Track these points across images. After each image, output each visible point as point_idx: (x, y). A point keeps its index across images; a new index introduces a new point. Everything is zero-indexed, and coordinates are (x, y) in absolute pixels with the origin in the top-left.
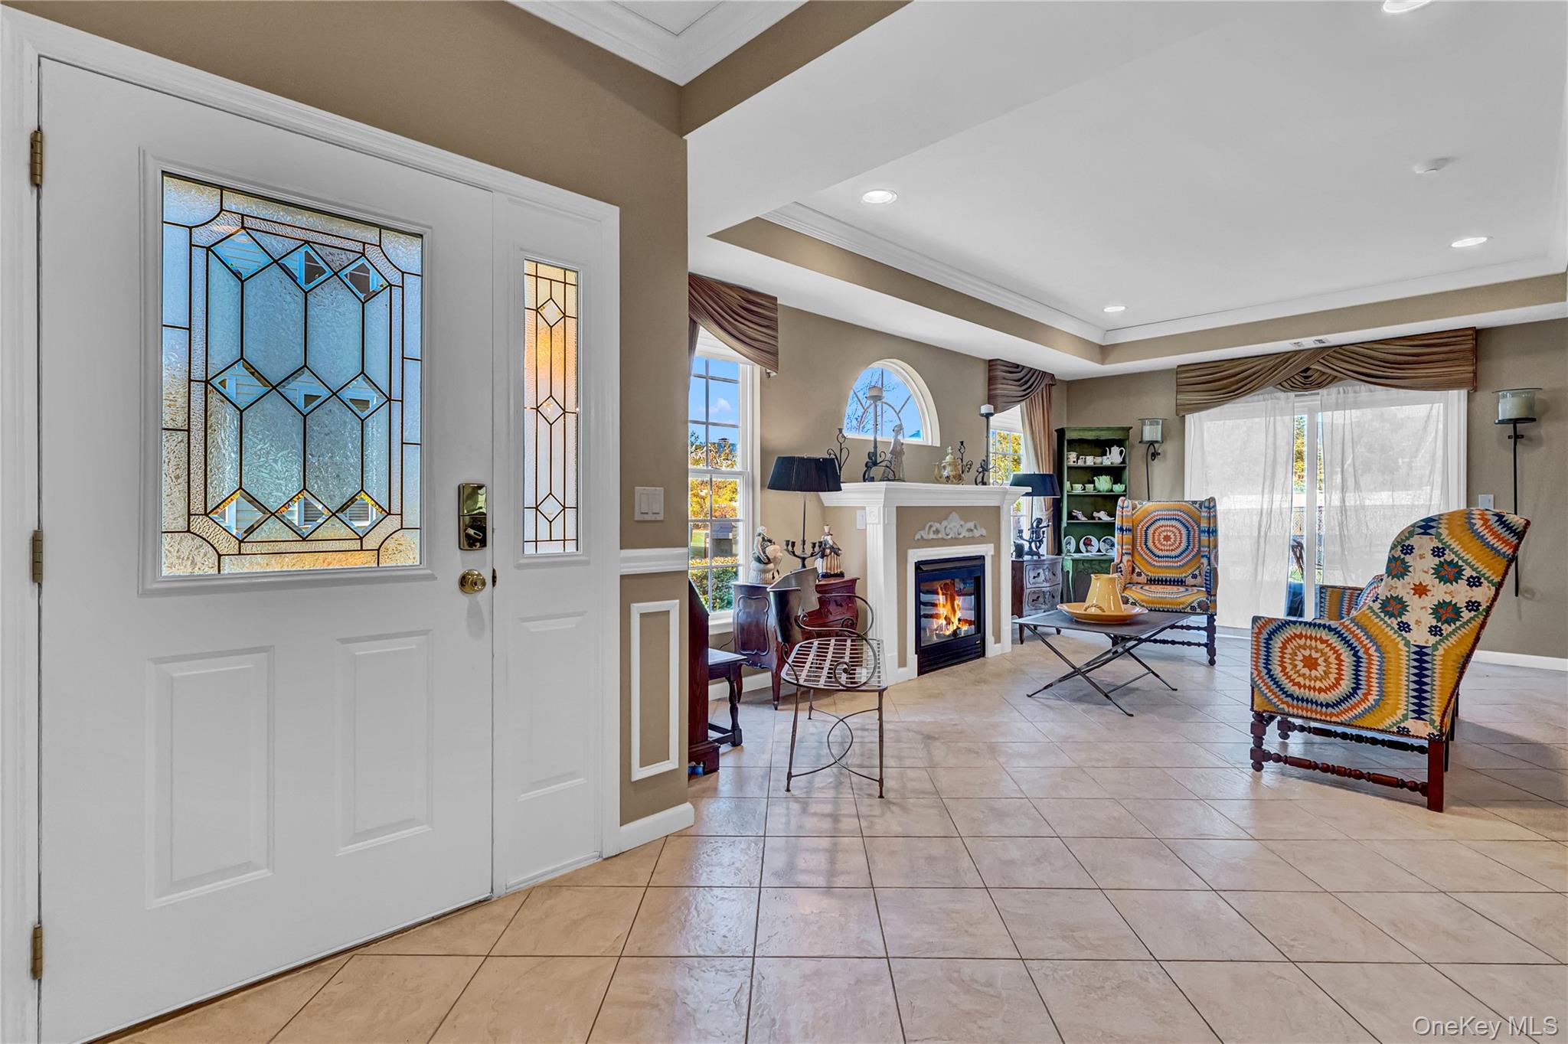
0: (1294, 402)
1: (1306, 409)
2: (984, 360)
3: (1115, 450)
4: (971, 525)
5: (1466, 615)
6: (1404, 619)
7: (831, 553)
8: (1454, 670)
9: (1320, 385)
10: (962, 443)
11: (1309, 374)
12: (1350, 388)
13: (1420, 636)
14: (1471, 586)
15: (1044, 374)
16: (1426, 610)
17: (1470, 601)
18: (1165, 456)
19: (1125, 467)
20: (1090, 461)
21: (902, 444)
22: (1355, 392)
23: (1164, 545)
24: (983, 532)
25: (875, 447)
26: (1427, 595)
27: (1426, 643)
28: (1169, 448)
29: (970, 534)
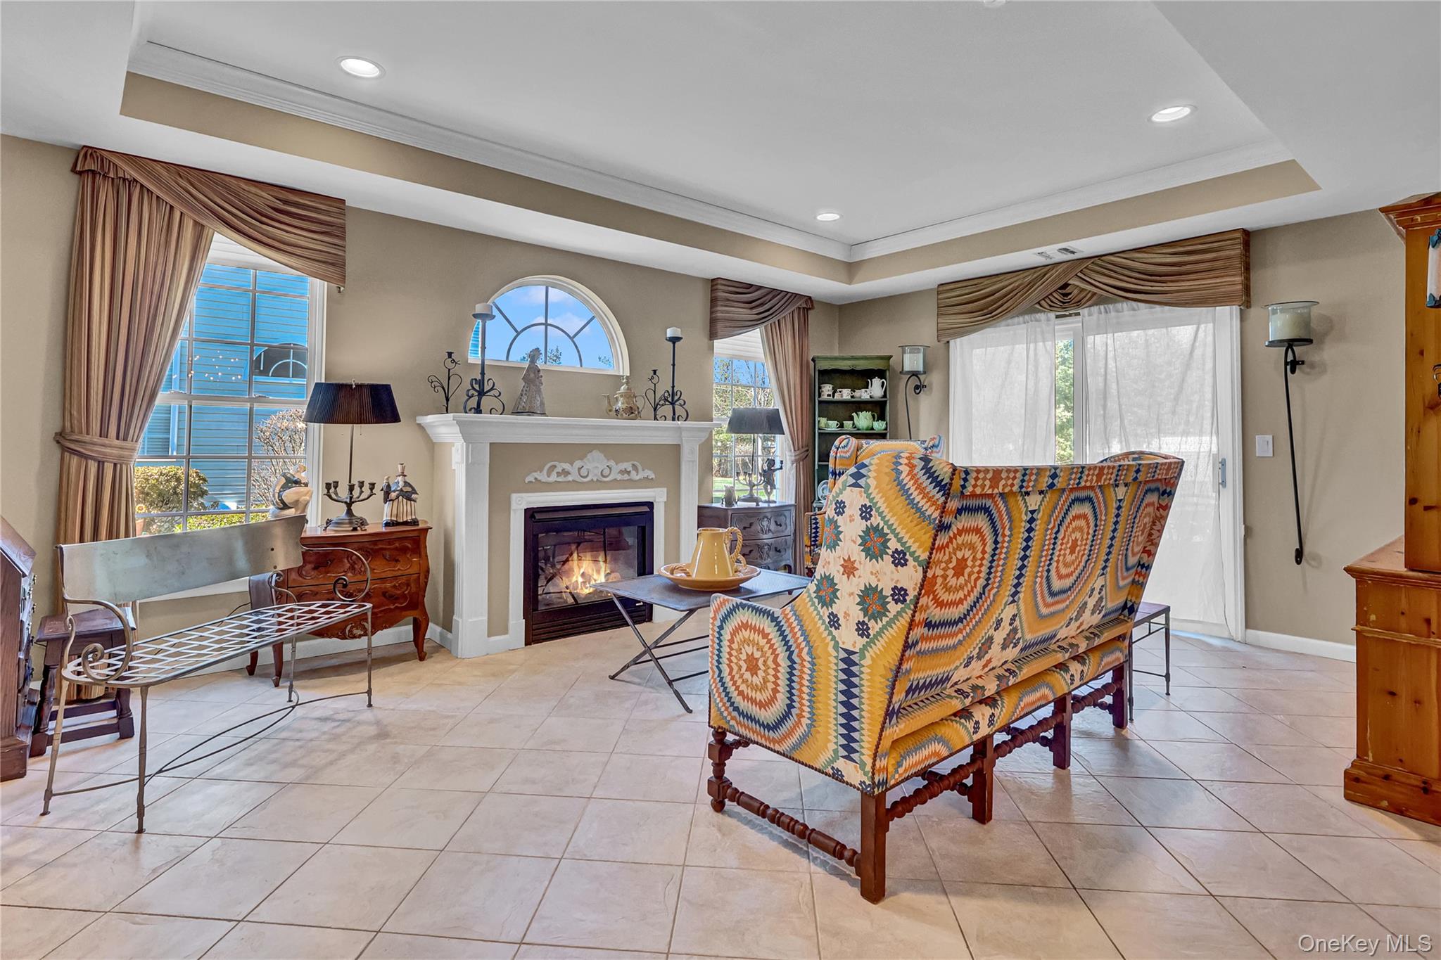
0: (1055, 325)
1: (1072, 333)
2: (707, 279)
3: (877, 382)
4: (626, 465)
5: (893, 608)
6: (835, 609)
8: (881, 689)
9: (1079, 304)
10: (655, 372)
11: (1068, 290)
12: (1111, 306)
13: (848, 637)
14: (896, 565)
16: (854, 598)
17: (896, 587)
18: (931, 389)
19: (886, 401)
20: (846, 394)
21: (539, 371)
22: (1117, 311)
24: (650, 474)
25: (483, 374)
26: (854, 576)
27: (854, 646)
28: (934, 379)
29: (626, 477)
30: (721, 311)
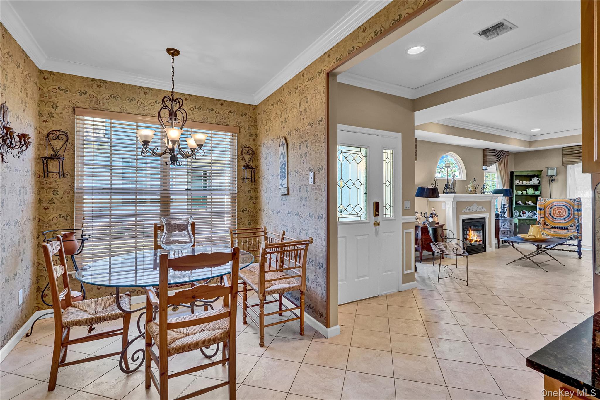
2: (482, 149)
3: (536, 179)
4: (481, 207)
7: (435, 216)
10: (475, 179)
15: (505, 152)
18: (558, 180)
19: (540, 185)
20: (525, 183)
21: (456, 180)
23: (558, 215)
24: (485, 209)
25: (448, 183)
28: (560, 178)
29: (480, 210)
30: (488, 159)
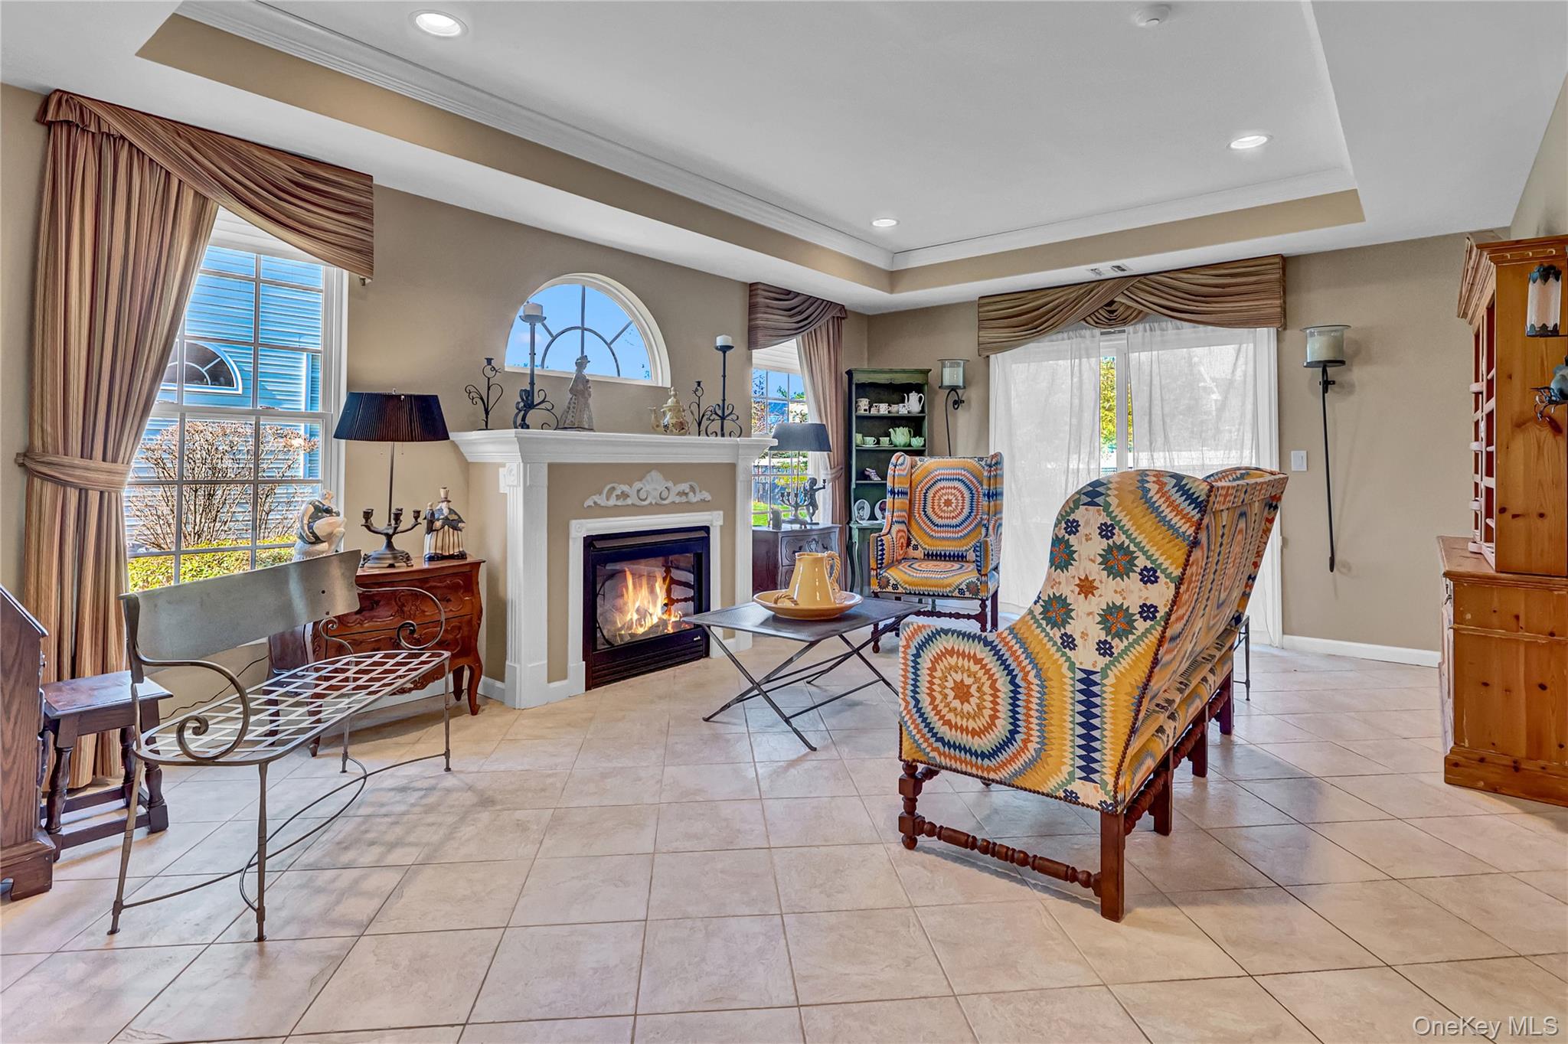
0: (1100, 341)
1: (1115, 349)
2: (745, 284)
3: (914, 397)
4: (684, 487)
5: (1141, 625)
6: (1069, 630)
7: (443, 527)
8: (1127, 707)
9: (1125, 321)
10: (699, 383)
11: (1113, 307)
12: (1156, 325)
13: (1087, 657)
14: (1145, 583)
15: (830, 304)
16: (1093, 618)
17: (1145, 605)
18: (969, 405)
19: (924, 417)
20: (883, 409)
21: (588, 381)
22: (1162, 330)
23: (944, 511)
24: (707, 496)
25: (532, 384)
26: (1093, 595)
27: (1094, 665)
28: (972, 395)
29: (684, 499)
30: (763, 319)
